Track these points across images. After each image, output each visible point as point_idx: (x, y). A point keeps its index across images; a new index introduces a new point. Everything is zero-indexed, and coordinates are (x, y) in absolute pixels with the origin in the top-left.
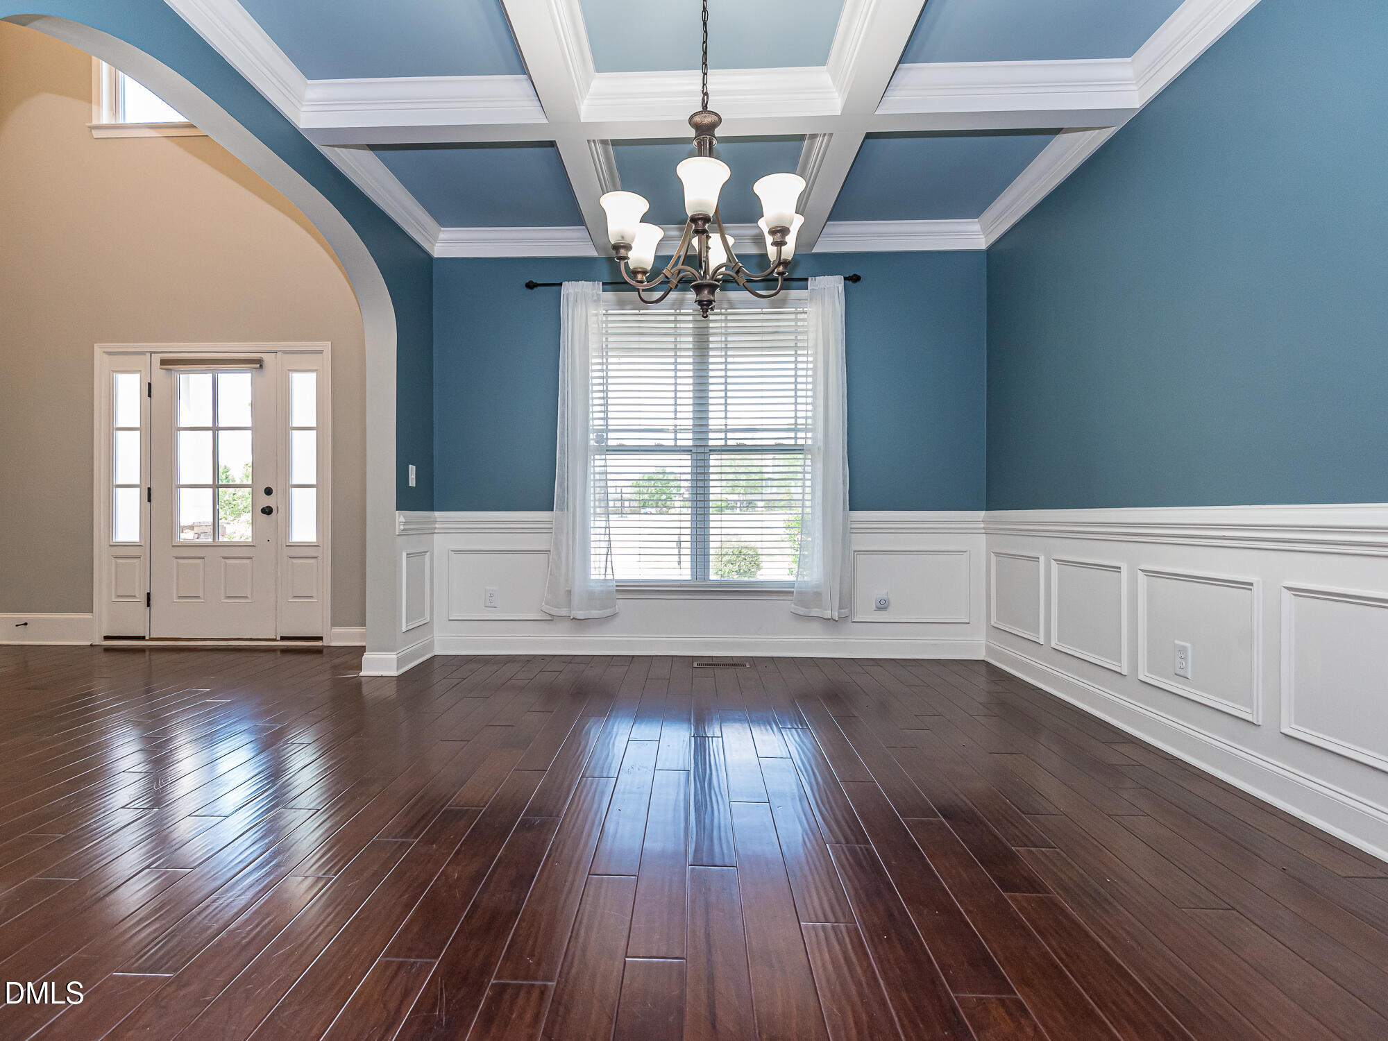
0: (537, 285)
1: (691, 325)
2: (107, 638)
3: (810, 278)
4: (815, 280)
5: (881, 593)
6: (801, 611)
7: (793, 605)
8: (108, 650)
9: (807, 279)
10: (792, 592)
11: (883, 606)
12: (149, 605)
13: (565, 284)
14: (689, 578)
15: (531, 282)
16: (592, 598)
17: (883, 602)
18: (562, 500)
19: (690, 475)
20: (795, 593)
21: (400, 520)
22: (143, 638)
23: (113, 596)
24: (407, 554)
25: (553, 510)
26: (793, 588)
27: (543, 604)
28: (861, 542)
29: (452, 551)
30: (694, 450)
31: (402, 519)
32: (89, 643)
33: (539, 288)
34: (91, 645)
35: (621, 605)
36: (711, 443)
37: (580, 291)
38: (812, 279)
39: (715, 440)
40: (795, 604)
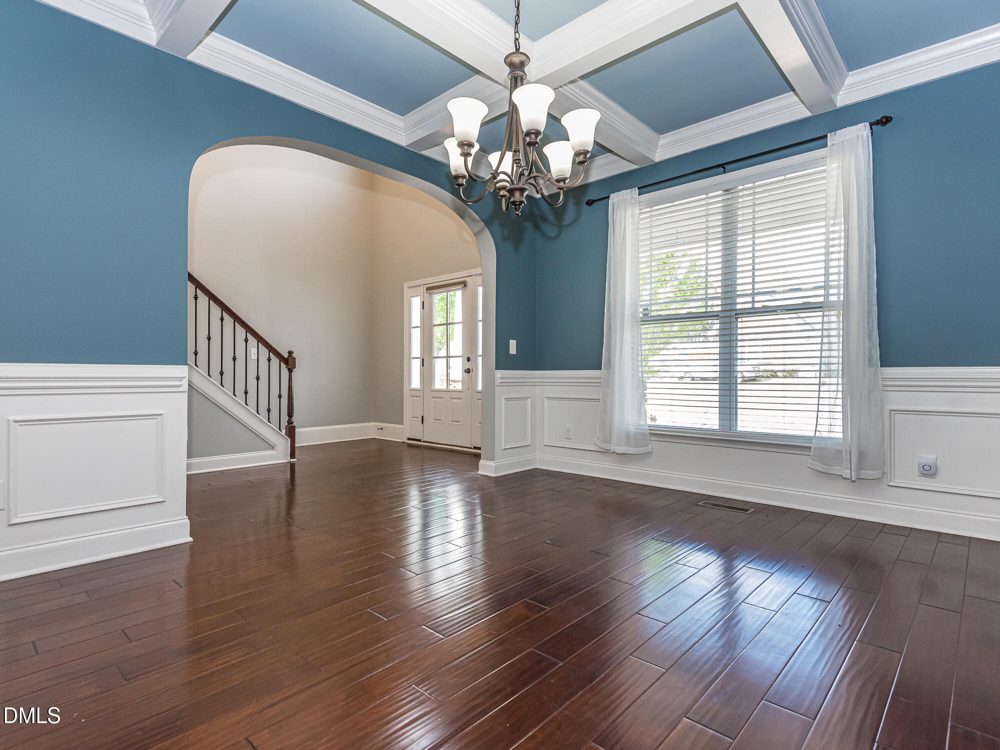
0: (594, 201)
1: (720, 205)
2: (409, 439)
3: (829, 135)
4: (835, 134)
5: (928, 457)
6: (820, 467)
7: (810, 461)
8: (410, 445)
9: (826, 136)
10: (810, 448)
11: (929, 471)
12: (423, 423)
13: (612, 196)
14: (717, 427)
15: (589, 200)
16: (628, 438)
17: (927, 468)
18: (609, 361)
19: (718, 337)
20: (812, 449)
21: (498, 376)
22: (420, 441)
23: (411, 417)
24: (505, 399)
25: (601, 369)
26: (811, 443)
27: (596, 439)
28: (896, 400)
29: (547, 398)
30: (721, 314)
31: (499, 375)
32: (402, 441)
33: (596, 203)
34: (402, 442)
35: (654, 445)
36: (739, 307)
37: (621, 199)
38: (831, 135)
39: (742, 303)
40: (813, 460)
